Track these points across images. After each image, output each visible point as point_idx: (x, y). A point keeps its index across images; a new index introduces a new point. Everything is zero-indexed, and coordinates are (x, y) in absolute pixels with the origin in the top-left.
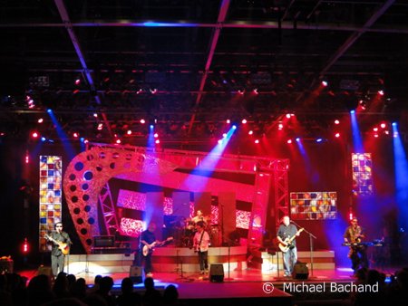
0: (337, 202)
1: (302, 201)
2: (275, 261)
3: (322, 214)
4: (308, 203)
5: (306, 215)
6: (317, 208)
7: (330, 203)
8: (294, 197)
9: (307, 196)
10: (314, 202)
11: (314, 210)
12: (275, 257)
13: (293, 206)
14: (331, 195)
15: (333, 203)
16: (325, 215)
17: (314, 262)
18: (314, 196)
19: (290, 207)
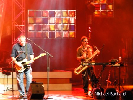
0: (76, 21)
1: (40, 19)
2: (10, 81)
3: (60, 33)
4: (46, 21)
5: (44, 34)
6: (56, 27)
7: (69, 21)
8: (32, 14)
9: (45, 14)
10: (52, 21)
11: (52, 28)
12: (10, 77)
13: (31, 25)
14: (71, 13)
15: (72, 21)
16: (64, 34)
17: (50, 83)
18: (53, 14)
19: (27, 25)
